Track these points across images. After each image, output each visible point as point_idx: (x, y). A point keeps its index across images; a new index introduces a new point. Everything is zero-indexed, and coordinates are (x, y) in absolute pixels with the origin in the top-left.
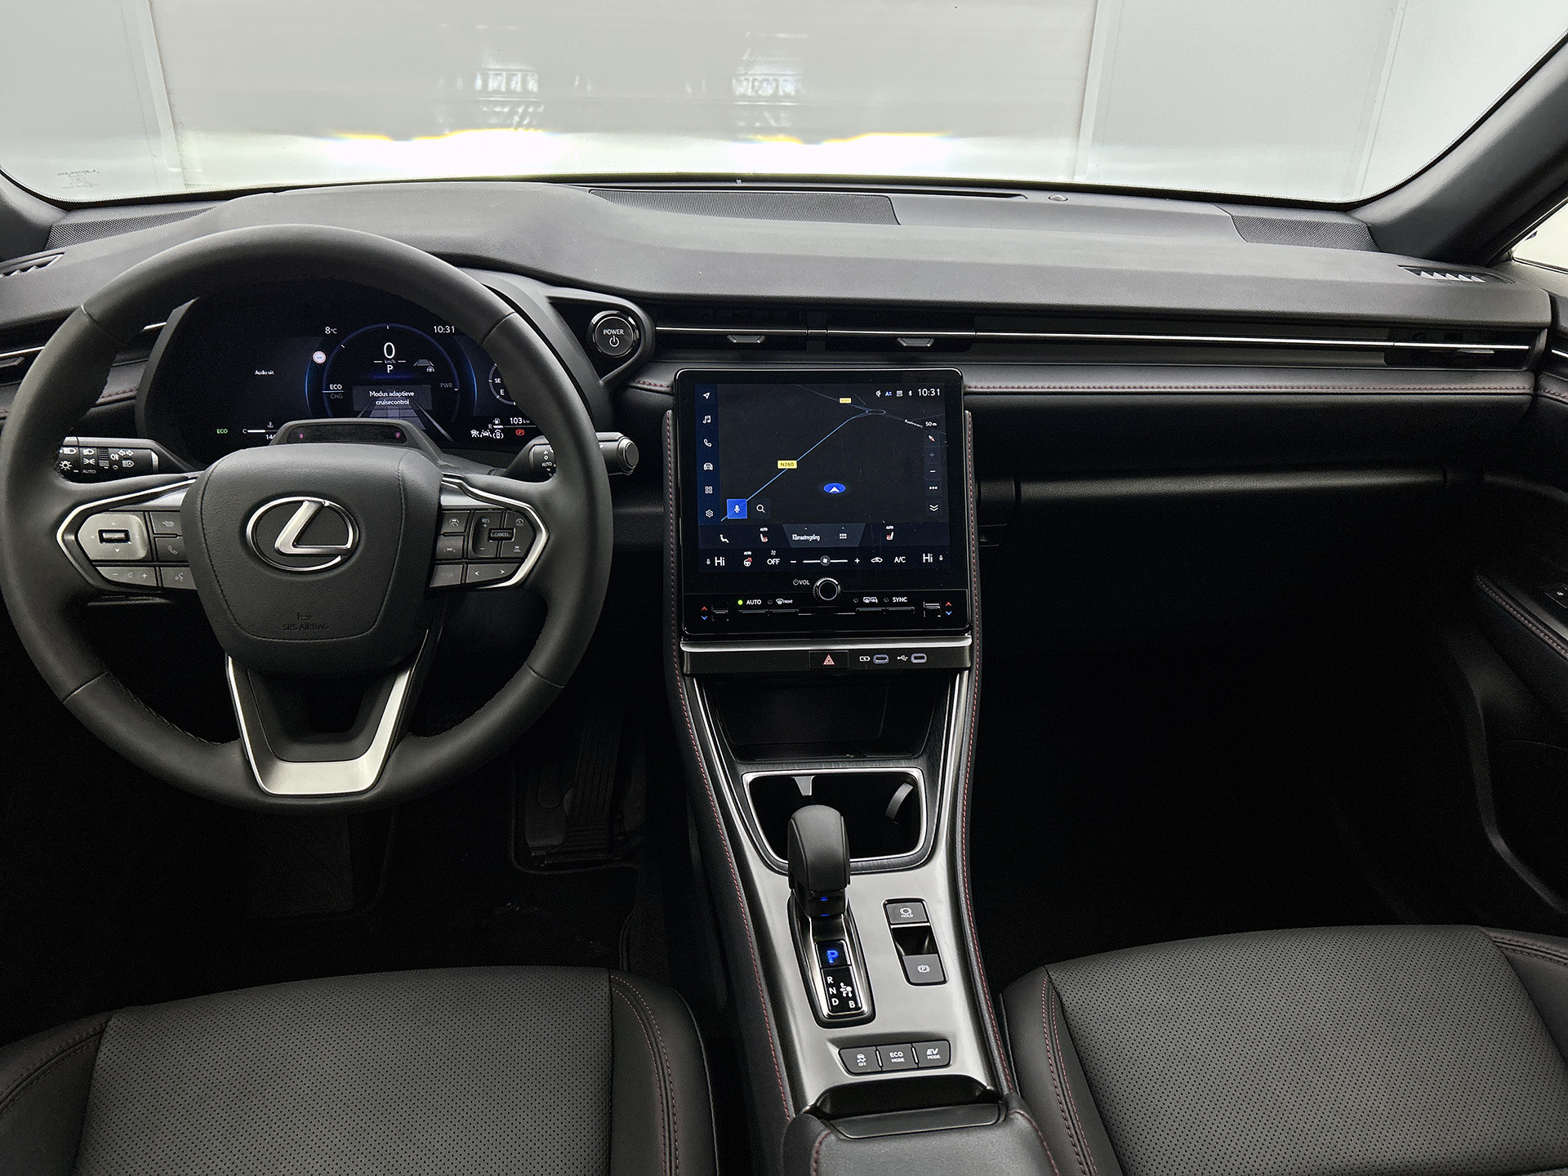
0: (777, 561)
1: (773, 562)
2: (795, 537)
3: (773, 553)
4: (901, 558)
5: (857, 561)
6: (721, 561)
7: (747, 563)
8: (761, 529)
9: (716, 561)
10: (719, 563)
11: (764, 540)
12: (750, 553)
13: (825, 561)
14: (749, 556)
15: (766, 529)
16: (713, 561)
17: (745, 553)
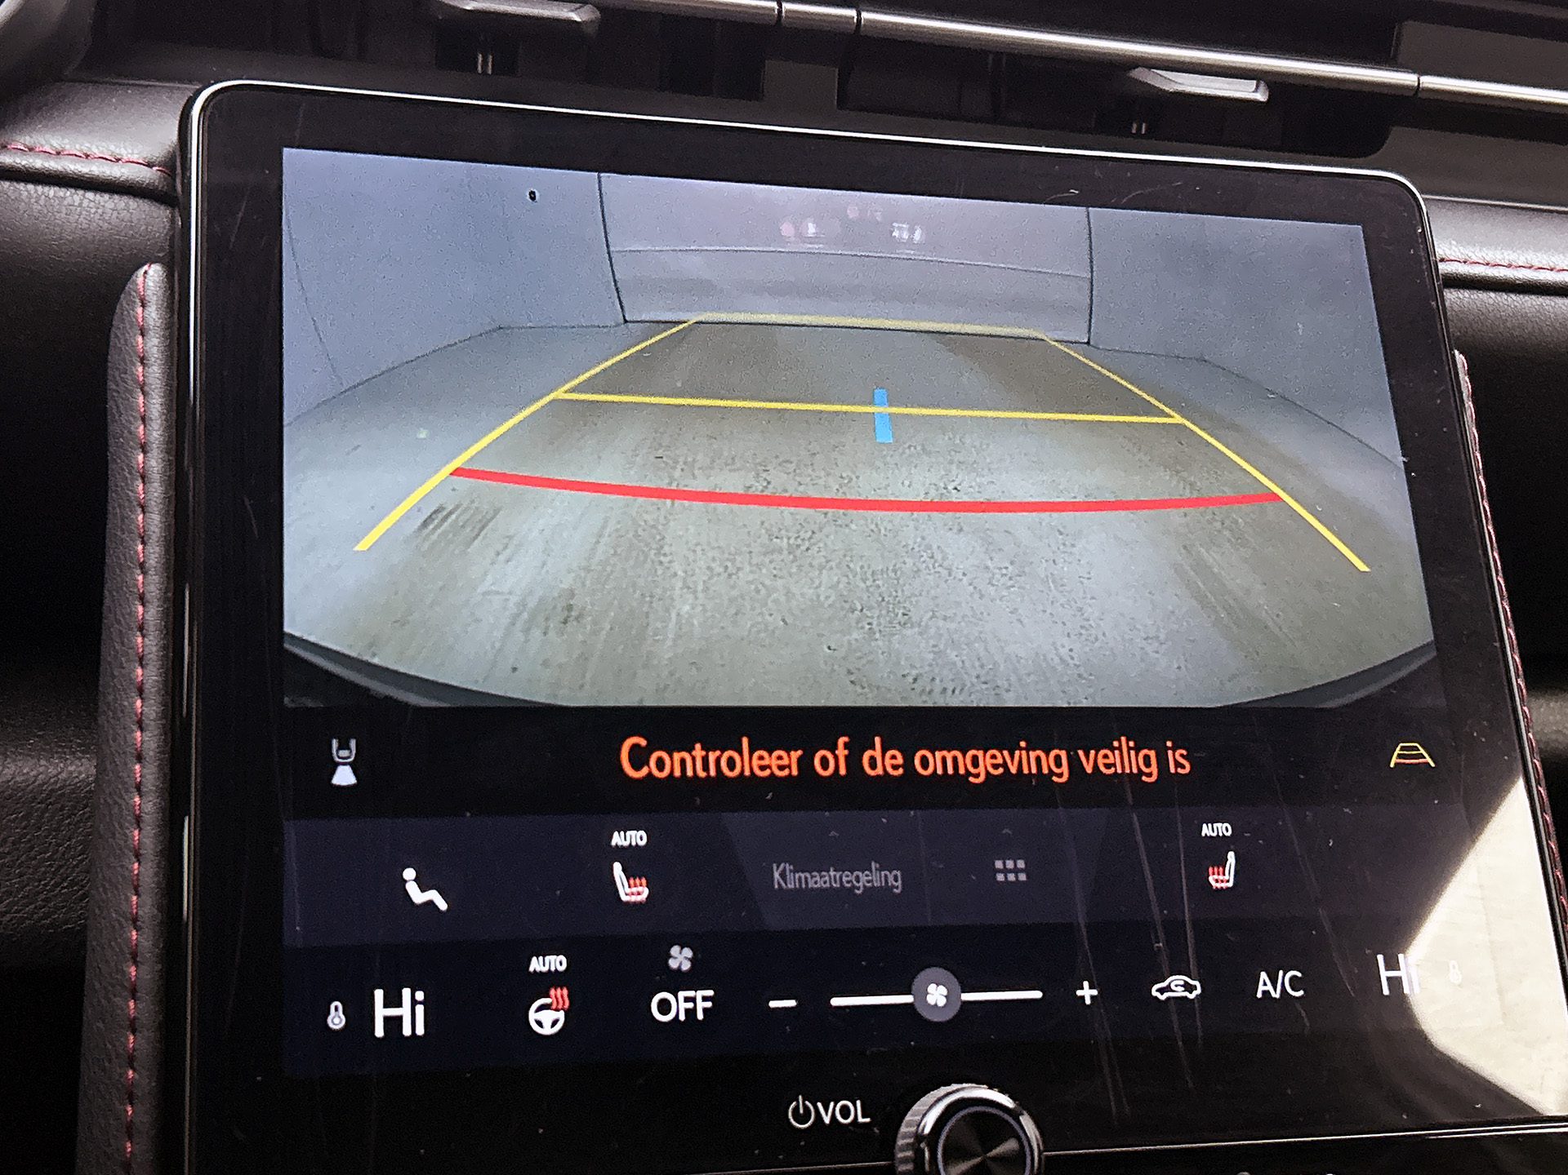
0: (701, 1000)
1: (679, 1005)
2: (785, 877)
3: (680, 958)
4: (1286, 977)
5: (1087, 992)
6: (405, 1011)
7: (546, 1019)
8: (618, 839)
9: (381, 1012)
10: (393, 1023)
11: (632, 891)
12: (556, 963)
13: (937, 995)
14: (550, 980)
15: (637, 837)
16: (361, 1014)
17: (536, 965)
